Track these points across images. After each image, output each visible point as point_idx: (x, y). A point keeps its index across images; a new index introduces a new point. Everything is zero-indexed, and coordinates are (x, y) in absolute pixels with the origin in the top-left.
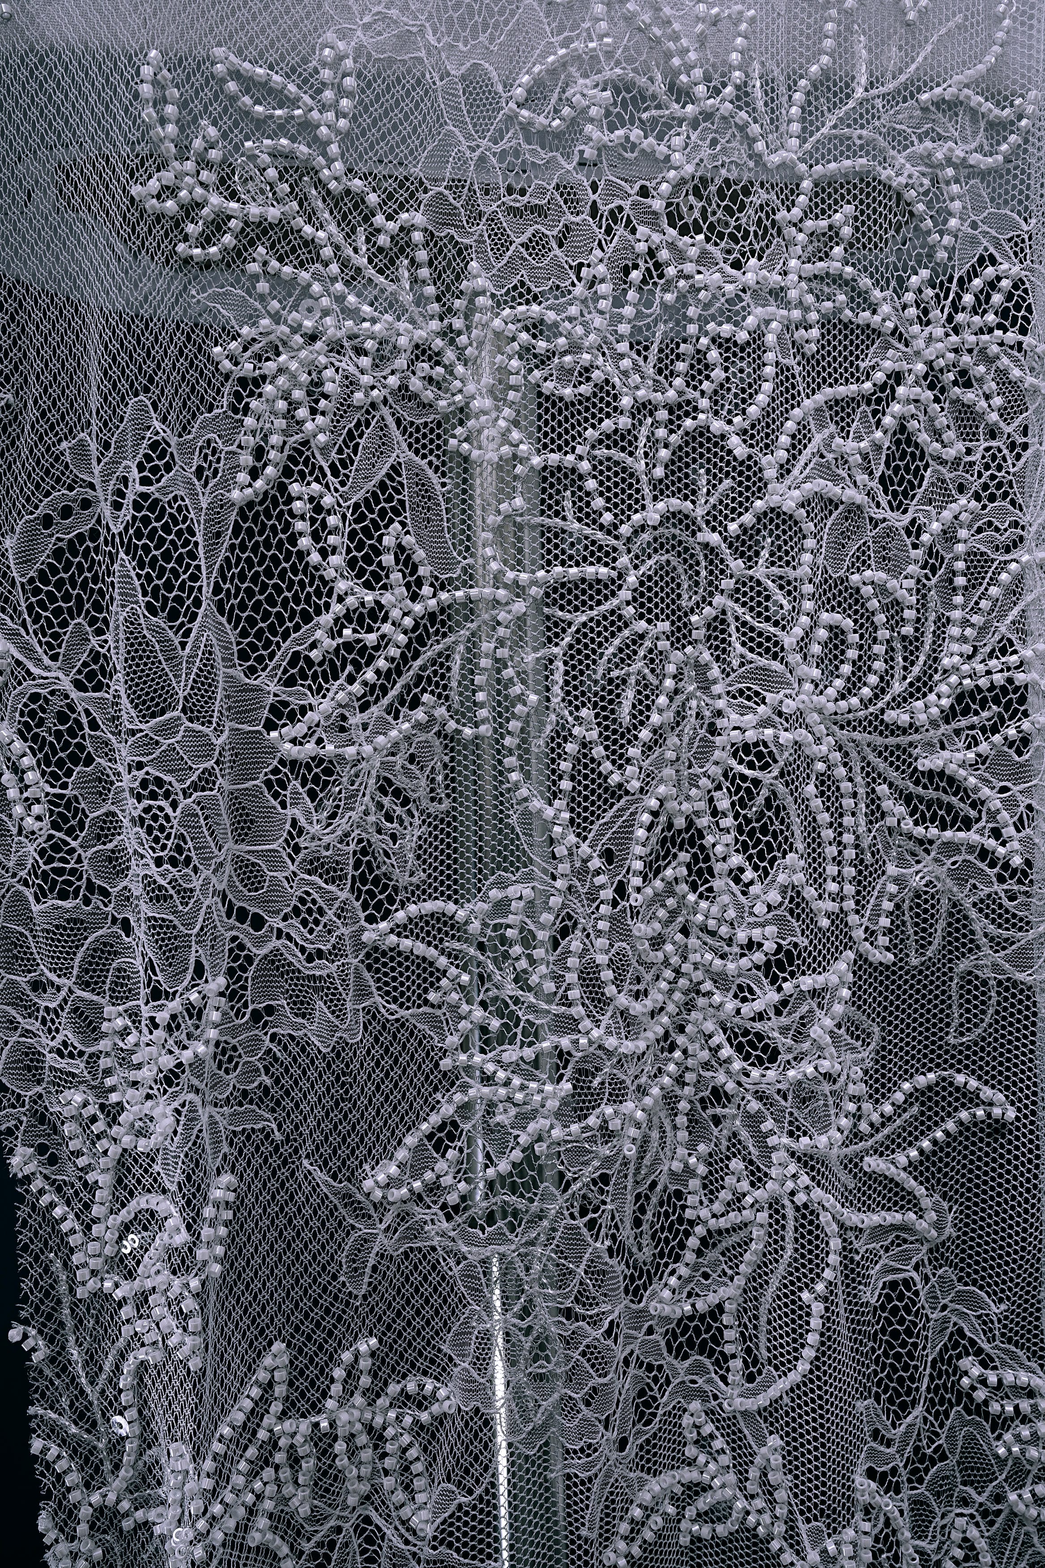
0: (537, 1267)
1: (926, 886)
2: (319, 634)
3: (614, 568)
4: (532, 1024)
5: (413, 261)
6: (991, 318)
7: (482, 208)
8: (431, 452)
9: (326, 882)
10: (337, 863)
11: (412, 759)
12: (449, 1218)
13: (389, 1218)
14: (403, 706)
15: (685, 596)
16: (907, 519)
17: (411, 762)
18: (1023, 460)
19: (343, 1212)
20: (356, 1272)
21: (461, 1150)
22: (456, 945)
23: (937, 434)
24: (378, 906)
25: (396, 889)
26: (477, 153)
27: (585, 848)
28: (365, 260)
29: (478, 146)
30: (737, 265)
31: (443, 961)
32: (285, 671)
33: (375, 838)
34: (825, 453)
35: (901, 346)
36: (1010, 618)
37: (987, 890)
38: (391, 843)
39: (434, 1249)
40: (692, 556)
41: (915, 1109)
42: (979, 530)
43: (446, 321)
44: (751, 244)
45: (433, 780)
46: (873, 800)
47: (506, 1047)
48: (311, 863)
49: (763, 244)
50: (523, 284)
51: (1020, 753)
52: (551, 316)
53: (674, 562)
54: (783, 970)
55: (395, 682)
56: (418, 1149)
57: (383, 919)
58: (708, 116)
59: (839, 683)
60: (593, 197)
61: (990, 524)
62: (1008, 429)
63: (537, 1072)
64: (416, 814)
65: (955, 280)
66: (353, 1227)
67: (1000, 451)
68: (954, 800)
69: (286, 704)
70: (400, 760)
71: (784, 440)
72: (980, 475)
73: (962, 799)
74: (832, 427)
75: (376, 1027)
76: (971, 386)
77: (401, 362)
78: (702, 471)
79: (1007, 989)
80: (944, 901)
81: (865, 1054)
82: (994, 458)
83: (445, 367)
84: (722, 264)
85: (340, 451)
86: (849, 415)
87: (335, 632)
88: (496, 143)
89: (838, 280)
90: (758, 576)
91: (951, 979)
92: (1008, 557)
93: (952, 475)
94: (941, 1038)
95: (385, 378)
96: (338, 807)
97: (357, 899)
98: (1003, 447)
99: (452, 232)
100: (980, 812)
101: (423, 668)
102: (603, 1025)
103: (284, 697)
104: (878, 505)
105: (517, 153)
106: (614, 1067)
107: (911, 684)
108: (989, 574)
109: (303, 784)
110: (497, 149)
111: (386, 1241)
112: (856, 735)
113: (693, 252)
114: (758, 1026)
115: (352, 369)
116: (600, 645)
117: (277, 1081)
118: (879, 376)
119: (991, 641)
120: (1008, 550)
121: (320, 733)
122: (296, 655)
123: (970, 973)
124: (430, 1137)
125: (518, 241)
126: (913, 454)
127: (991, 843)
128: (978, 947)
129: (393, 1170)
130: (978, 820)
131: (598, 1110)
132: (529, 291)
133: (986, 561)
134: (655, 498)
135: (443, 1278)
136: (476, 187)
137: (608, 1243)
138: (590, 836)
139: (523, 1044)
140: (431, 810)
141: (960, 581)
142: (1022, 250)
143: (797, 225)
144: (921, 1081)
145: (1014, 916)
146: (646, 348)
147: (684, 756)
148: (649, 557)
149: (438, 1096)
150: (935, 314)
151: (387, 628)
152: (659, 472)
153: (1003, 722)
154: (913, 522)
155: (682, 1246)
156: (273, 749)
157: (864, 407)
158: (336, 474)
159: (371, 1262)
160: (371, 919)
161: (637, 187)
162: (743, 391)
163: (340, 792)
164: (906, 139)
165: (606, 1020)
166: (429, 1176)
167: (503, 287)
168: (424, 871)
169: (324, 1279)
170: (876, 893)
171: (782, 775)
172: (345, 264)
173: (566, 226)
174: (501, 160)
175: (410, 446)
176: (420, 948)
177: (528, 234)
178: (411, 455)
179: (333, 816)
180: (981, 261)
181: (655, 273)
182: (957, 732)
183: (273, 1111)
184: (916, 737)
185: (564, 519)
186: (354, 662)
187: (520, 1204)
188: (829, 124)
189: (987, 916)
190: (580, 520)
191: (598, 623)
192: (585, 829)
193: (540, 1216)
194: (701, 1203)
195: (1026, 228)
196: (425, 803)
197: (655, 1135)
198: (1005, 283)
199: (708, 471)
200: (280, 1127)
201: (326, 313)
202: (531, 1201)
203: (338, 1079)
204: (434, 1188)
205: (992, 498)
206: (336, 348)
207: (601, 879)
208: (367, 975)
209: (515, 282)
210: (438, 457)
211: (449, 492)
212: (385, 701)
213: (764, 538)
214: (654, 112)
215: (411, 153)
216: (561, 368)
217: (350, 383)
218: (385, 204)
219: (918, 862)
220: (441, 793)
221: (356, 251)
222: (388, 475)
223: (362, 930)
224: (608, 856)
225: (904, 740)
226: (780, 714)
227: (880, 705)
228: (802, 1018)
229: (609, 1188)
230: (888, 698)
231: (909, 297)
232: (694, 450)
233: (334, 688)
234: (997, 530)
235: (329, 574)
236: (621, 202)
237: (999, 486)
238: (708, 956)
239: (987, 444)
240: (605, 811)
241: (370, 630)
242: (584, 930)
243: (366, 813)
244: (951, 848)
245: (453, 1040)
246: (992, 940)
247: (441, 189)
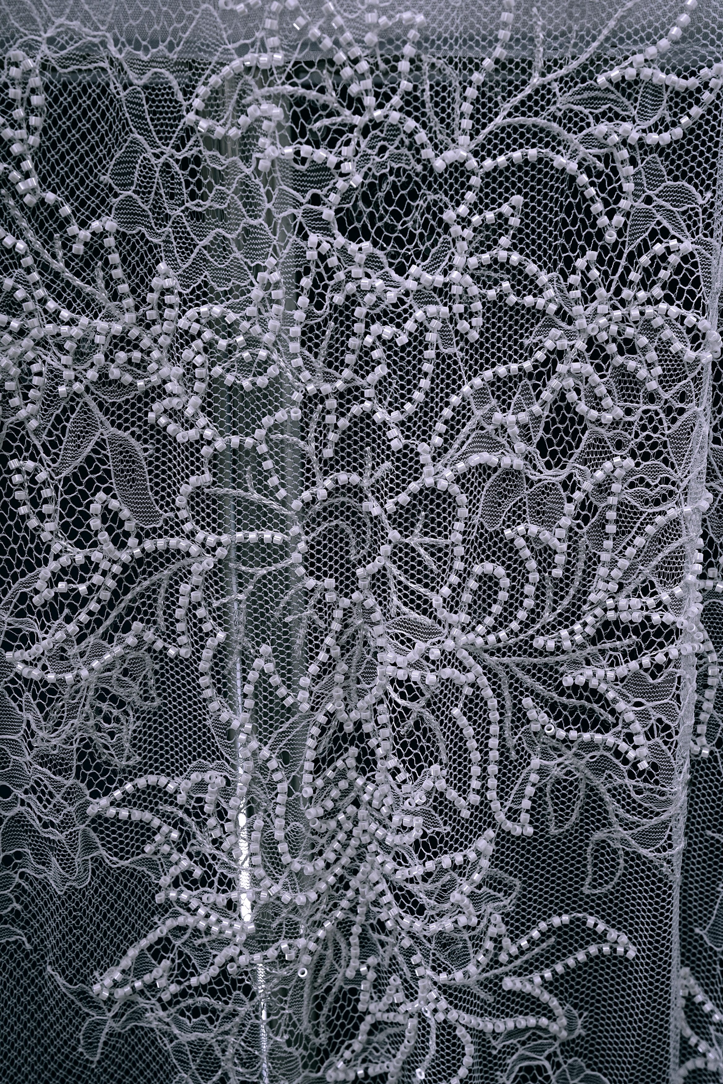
0: (230, 1051)
1: (566, 774)
2: (39, 585)
3: (287, 534)
4: (225, 877)
5: (106, 262)
6: (657, 291)
7: (168, 211)
8: (133, 424)
9: (54, 774)
10: (63, 759)
11: (125, 672)
12: (164, 1009)
13: (116, 1008)
14: (116, 631)
15: (353, 551)
16: (564, 474)
17: (125, 675)
18: (678, 423)
19: (79, 1004)
20: (91, 1047)
21: (173, 961)
22: (169, 808)
23: (596, 402)
24: (101, 785)
25: (114, 772)
26: (162, 160)
27: (266, 752)
28: (62, 264)
29: (162, 153)
30: (401, 270)
31: (156, 822)
32: (16, 607)
33: (96, 735)
34: (485, 425)
35: (564, 325)
36: (654, 563)
37: (620, 781)
38: (109, 738)
39: (152, 1030)
40: (359, 519)
41: (552, 940)
42: (632, 485)
43: (141, 310)
44: (416, 246)
45: (146, 684)
46: (519, 711)
47: (206, 889)
48: (42, 758)
49: (428, 244)
50: (206, 284)
51: (654, 677)
52: (231, 317)
53: (343, 525)
54: (429, 851)
55: (109, 614)
56: (141, 955)
57: (105, 795)
58: (377, 125)
59: (489, 620)
60: (269, 206)
61: (642, 480)
62: (666, 396)
63: (230, 912)
64: (131, 713)
65: (625, 255)
66: (88, 1015)
67: (657, 414)
68: (595, 706)
69: (19, 631)
70: (115, 673)
71: (441, 427)
72: (637, 435)
73: (602, 707)
74: (494, 402)
75: (101, 872)
76: (635, 353)
77: (99, 357)
78: (368, 449)
79: (632, 859)
80: (582, 786)
81: (506, 902)
82: (651, 420)
83: (142, 351)
84: (387, 268)
85: (50, 434)
86: (510, 389)
87: (51, 584)
88: (178, 150)
89: (504, 266)
90: (412, 544)
91: (587, 845)
92: (657, 509)
93: (611, 434)
94: (577, 889)
95: (85, 370)
96: (62, 717)
97: (82, 782)
98: (660, 411)
99: (144, 230)
100: (617, 719)
101: (134, 600)
102: (281, 882)
103: (17, 626)
104: (535, 467)
105: (197, 161)
106: (289, 912)
107: (560, 615)
108: (638, 524)
109: (34, 697)
110: (180, 156)
111: (114, 1025)
112: (505, 660)
113: (360, 258)
114: (410, 886)
115: (55, 364)
116: (276, 595)
117: (26, 907)
118: (540, 355)
119: (635, 582)
120: (657, 503)
121: (44, 660)
122: (24, 595)
123: (604, 841)
124: (150, 948)
125: (201, 244)
126: (572, 420)
127: (623, 746)
128: (610, 824)
129: (118, 976)
130: (615, 725)
131: (276, 945)
132: (212, 290)
133: (635, 514)
134: (326, 473)
135: (160, 1051)
136: (162, 191)
137: (286, 1037)
138: (270, 742)
139: (218, 890)
140: (145, 708)
141: (611, 528)
142: (695, 223)
143: (464, 222)
144: (556, 921)
145: (640, 806)
146: (317, 345)
147: (353, 676)
148: (319, 524)
149: (156, 919)
150: (601, 292)
151: (97, 578)
152: (328, 453)
153: (640, 650)
154: (570, 476)
155: (356, 1027)
156: (11, 666)
157: (526, 380)
158: (47, 453)
159: (103, 1039)
160: (95, 795)
161: (308, 196)
162: (402, 387)
163: (63, 706)
164: (582, 120)
165: (283, 879)
166: (148, 978)
167: (188, 287)
168: (140, 755)
169: (66, 1050)
170: (520, 781)
171: (428, 705)
172: (44, 268)
173: (244, 229)
174: (184, 167)
175: (113, 423)
176: (137, 815)
177: (210, 238)
178: (114, 430)
179: (58, 724)
180: (653, 234)
181: (325, 276)
182: (603, 652)
183: (23, 928)
184: (562, 658)
185: (246, 490)
186: (71, 606)
187: (219, 1005)
188: (503, 114)
189: (618, 801)
190: (259, 491)
191: (275, 578)
192: (265, 737)
193: (234, 1014)
194: (372, 998)
195: (701, 201)
196: (139, 702)
197: (330, 953)
198: (674, 259)
199: (373, 450)
200: (29, 940)
201: (31, 314)
202: (226, 1003)
203: (70, 913)
204: (152, 986)
205: (646, 457)
206: (42, 343)
207: (277, 776)
208: (93, 834)
209: (199, 281)
210: (140, 427)
211: (151, 456)
212: (101, 630)
213: (419, 512)
214: (327, 121)
215: (100, 161)
216: (241, 360)
217: (55, 376)
218: (79, 211)
219: (560, 756)
220: (153, 693)
221: (54, 256)
222: (94, 451)
223: (88, 803)
224: (285, 758)
225: (551, 660)
226: (427, 659)
227: (530, 632)
228: (444, 886)
229: (288, 999)
230: (538, 626)
231: (574, 279)
232: (362, 430)
233: (55, 626)
234: (648, 485)
235: (46, 536)
236: (294, 211)
237: (654, 446)
238: (374, 826)
239: (645, 407)
240: (282, 722)
241: (83, 581)
242: (266, 811)
243: (87, 719)
244: (590, 746)
245: (165, 880)
246: (621, 820)
247: (130, 193)
